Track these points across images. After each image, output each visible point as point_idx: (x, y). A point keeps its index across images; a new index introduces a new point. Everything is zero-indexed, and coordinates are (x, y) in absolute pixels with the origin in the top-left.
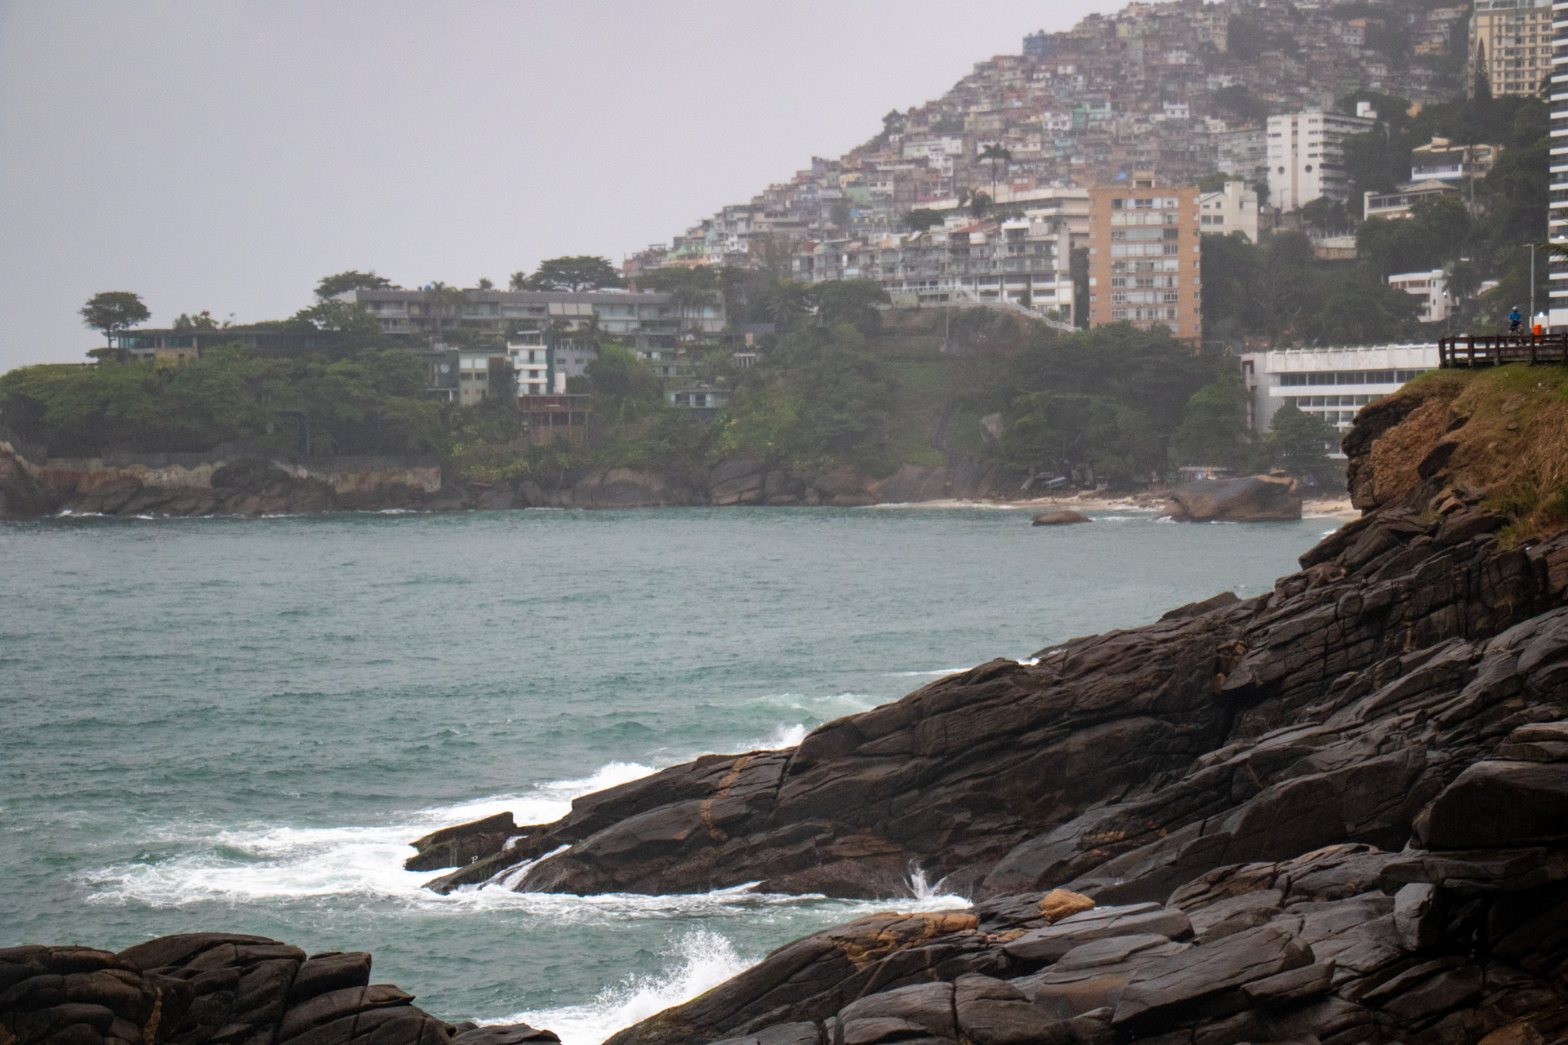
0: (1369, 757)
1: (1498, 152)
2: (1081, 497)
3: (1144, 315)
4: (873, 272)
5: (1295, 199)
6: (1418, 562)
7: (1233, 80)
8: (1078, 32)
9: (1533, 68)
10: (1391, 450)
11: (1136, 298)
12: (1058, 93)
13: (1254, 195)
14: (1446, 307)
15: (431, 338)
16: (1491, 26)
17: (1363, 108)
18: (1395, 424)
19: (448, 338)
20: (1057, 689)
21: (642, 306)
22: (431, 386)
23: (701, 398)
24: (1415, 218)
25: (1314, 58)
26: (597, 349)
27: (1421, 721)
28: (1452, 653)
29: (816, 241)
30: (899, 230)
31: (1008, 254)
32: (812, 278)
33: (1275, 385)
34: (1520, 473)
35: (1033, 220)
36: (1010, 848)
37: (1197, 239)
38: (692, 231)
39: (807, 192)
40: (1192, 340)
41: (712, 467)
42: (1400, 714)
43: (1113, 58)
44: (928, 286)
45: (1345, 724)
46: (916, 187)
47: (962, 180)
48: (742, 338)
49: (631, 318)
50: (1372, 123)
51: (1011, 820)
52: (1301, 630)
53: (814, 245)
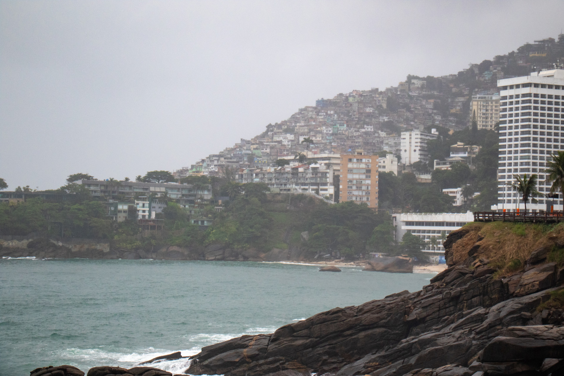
0: (454, 342)
1: (480, 149)
2: (336, 262)
3: (358, 199)
4: (264, 180)
5: (410, 161)
6: (468, 282)
7: (388, 119)
8: (335, 99)
9: (491, 120)
10: (459, 247)
11: (356, 193)
12: (328, 120)
13: (396, 159)
14: (462, 201)
15: (108, 198)
16: (478, 105)
17: (434, 131)
18: (460, 238)
19: (114, 198)
20: (356, 318)
21: (183, 189)
22: (108, 215)
23: (203, 222)
24: (452, 170)
25: (416, 112)
26: (167, 204)
27: (470, 332)
28: (479, 311)
29: (244, 169)
30: (274, 166)
31: (312, 176)
32: (242, 181)
33: (403, 225)
34: (500, 255)
35: (321, 164)
36: (341, 367)
37: (377, 174)
38: (198, 163)
39: (239, 151)
40: (375, 209)
41: (206, 247)
42: (463, 329)
43: (347, 109)
44: (283, 186)
45: (446, 332)
46: (277, 151)
47: (294, 149)
48: (217, 202)
49: (179, 193)
50: (437, 136)
51: (341, 359)
52: (432, 302)
53: (244, 170)
